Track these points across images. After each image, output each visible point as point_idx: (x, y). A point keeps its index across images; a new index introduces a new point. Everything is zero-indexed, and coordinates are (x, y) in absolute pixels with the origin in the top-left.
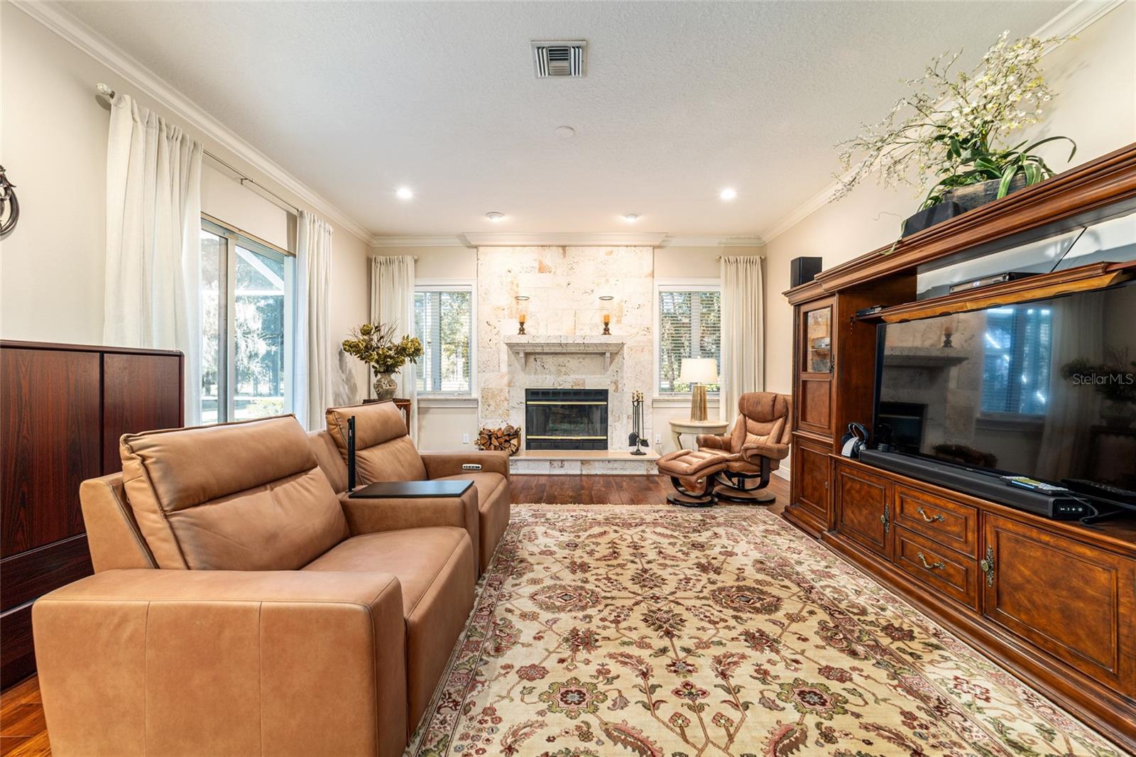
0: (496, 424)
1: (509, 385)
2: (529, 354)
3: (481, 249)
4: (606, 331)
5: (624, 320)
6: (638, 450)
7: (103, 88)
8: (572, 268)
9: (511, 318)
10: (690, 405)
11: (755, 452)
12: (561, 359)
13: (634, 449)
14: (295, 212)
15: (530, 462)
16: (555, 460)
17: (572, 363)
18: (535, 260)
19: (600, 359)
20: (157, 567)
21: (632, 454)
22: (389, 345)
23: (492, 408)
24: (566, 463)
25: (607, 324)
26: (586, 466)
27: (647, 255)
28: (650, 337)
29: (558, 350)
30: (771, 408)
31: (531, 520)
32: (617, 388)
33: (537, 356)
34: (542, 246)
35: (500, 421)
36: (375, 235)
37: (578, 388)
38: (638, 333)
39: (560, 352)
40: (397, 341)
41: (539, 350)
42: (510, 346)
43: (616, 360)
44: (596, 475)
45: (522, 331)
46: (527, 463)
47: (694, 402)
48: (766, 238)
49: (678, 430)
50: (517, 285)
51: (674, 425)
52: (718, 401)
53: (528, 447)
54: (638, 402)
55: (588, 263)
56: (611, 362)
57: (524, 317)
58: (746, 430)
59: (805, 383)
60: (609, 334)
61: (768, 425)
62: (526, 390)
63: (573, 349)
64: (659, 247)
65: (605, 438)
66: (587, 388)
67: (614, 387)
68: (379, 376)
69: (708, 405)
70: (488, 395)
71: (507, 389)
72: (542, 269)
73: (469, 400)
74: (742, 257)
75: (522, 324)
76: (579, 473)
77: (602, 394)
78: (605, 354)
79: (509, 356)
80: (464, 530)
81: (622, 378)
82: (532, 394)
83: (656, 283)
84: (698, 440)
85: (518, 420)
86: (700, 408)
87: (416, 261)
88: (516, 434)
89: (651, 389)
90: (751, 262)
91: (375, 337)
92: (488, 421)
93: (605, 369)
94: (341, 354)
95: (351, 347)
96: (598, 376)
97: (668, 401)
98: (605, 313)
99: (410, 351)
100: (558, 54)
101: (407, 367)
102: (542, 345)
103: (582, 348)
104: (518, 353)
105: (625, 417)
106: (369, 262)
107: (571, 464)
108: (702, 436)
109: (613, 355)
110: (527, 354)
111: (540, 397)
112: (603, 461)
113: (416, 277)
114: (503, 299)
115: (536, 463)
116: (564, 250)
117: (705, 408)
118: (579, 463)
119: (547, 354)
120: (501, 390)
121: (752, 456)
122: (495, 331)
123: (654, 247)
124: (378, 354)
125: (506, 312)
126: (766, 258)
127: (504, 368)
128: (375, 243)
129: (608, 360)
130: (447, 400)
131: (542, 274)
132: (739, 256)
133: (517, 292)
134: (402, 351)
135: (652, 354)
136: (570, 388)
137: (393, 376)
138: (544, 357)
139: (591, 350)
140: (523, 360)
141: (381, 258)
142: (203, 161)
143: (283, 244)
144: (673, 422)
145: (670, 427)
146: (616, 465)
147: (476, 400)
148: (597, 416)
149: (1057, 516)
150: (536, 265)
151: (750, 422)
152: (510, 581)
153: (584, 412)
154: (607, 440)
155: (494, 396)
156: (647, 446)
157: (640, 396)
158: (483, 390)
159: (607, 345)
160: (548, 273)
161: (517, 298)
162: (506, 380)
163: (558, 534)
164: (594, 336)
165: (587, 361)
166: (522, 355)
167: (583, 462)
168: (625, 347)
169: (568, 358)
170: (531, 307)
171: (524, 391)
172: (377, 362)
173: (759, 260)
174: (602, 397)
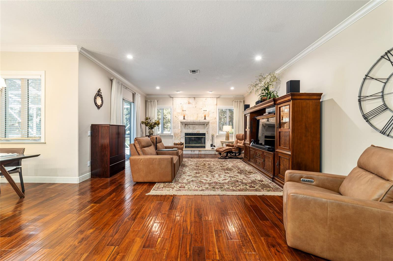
0: (177, 142)
1: (181, 132)
2: (186, 124)
3: (174, 98)
4: (205, 119)
5: (210, 116)
6: (213, 148)
7: (112, 78)
8: (196, 103)
9: (181, 115)
10: (225, 137)
11: (237, 147)
12: (194, 126)
13: (212, 148)
14: (134, 93)
15: (186, 151)
16: (192, 150)
17: (197, 126)
18: (187, 101)
19: (204, 125)
20: (139, 155)
21: (211, 149)
22: (152, 122)
23: (176, 138)
24: (195, 151)
25: (205, 117)
26: (200, 152)
27: (215, 99)
28: (216, 120)
29: (193, 123)
30: (242, 137)
31: (187, 161)
32: (208, 133)
33: (188, 125)
34: (189, 97)
35: (178, 141)
36: (148, 95)
37: (198, 133)
38: (213, 119)
39: (194, 124)
40: (154, 121)
41: (188, 123)
42: (181, 122)
43: (208, 126)
44: (202, 154)
45: (184, 119)
46: (185, 151)
47: (226, 136)
48: (244, 96)
49: (222, 143)
50: (183, 107)
51: (221, 142)
52: (233, 136)
53: (186, 147)
54: (213, 136)
55: (201, 102)
56: (206, 126)
57: (185, 115)
58: (237, 142)
59: (246, 131)
60: (206, 119)
61: (242, 141)
62: (185, 133)
63: (197, 123)
64: (218, 98)
65: (205, 145)
66: (200, 133)
67: (207, 133)
68: (150, 130)
69: (230, 137)
70: (175, 134)
71: (180, 133)
72: (189, 103)
73: (171, 136)
74: (239, 101)
75: (184, 117)
76: (198, 153)
77: (204, 134)
78: (205, 124)
79: (181, 125)
80: (177, 156)
81: (209, 130)
82: (186, 134)
83: (217, 107)
84: (226, 145)
85: (183, 141)
86: (228, 137)
87: (157, 101)
88: (183, 144)
89: (216, 133)
90: (241, 102)
91: (149, 121)
92: (175, 141)
93: (205, 128)
94: (141, 124)
95: (143, 123)
96: (203, 130)
97: (220, 136)
98: (205, 114)
99: (157, 124)
100: (194, 71)
101: (156, 128)
102: (189, 122)
103: (199, 123)
104: (183, 124)
105: (210, 140)
106: (146, 102)
107: (196, 151)
108: (227, 144)
109: (207, 125)
110: (185, 124)
111: (189, 135)
112: (204, 150)
113: (157, 105)
114: (179, 111)
115: (188, 151)
116: (195, 99)
117: (229, 138)
118: (198, 151)
119: (190, 124)
120: (179, 133)
121: (237, 148)
122: (177, 119)
123: (217, 98)
124: (150, 124)
125: (180, 114)
126: (245, 101)
127: (180, 128)
128: (147, 97)
129: (205, 126)
130: (165, 136)
131: (190, 104)
132: (238, 100)
133: (183, 109)
134: (155, 124)
135: (217, 124)
136: (196, 133)
137: (153, 130)
138: (190, 125)
139: (201, 123)
140: (184, 126)
141: (149, 101)
142: (123, 87)
143: (131, 100)
144: (221, 141)
145: (220, 142)
146: (207, 151)
147: (172, 136)
148: (203, 140)
149: (268, 151)
150: (188, 102)
151: (238, 140)
152: (184, 168)
153: (200, 139)
154: (205, 146)
155: (177, 135)
156: (215, 147)
157: (213, 135)
158: (174, 133)
159: (205, 122)
160: (191, 104)
161: (183, 110)
162: (180, 131)
163: (193, 162)
164: (202, 120)
165: (200, 126)
166: (184, 125)
167: (199, 151)
168: (210, 123)
169: (195, 125)
170: (187, 113)
171: (184, 134)
172: (150, 126)
173: (243, 101)
174: (204, 135)
